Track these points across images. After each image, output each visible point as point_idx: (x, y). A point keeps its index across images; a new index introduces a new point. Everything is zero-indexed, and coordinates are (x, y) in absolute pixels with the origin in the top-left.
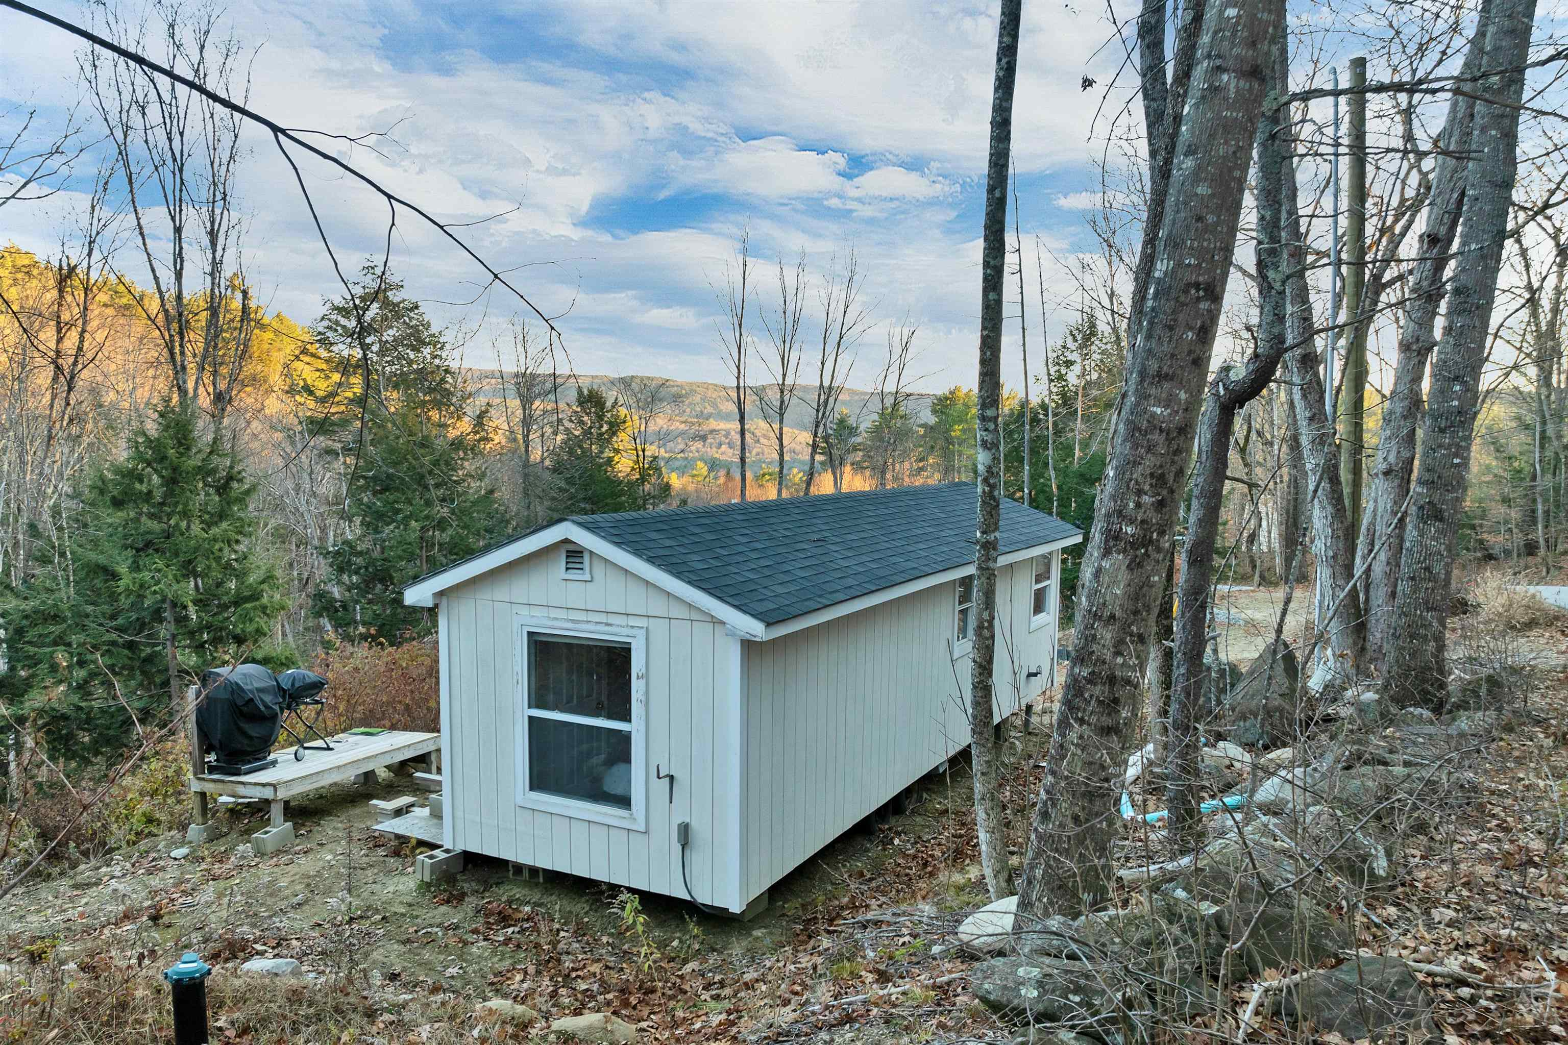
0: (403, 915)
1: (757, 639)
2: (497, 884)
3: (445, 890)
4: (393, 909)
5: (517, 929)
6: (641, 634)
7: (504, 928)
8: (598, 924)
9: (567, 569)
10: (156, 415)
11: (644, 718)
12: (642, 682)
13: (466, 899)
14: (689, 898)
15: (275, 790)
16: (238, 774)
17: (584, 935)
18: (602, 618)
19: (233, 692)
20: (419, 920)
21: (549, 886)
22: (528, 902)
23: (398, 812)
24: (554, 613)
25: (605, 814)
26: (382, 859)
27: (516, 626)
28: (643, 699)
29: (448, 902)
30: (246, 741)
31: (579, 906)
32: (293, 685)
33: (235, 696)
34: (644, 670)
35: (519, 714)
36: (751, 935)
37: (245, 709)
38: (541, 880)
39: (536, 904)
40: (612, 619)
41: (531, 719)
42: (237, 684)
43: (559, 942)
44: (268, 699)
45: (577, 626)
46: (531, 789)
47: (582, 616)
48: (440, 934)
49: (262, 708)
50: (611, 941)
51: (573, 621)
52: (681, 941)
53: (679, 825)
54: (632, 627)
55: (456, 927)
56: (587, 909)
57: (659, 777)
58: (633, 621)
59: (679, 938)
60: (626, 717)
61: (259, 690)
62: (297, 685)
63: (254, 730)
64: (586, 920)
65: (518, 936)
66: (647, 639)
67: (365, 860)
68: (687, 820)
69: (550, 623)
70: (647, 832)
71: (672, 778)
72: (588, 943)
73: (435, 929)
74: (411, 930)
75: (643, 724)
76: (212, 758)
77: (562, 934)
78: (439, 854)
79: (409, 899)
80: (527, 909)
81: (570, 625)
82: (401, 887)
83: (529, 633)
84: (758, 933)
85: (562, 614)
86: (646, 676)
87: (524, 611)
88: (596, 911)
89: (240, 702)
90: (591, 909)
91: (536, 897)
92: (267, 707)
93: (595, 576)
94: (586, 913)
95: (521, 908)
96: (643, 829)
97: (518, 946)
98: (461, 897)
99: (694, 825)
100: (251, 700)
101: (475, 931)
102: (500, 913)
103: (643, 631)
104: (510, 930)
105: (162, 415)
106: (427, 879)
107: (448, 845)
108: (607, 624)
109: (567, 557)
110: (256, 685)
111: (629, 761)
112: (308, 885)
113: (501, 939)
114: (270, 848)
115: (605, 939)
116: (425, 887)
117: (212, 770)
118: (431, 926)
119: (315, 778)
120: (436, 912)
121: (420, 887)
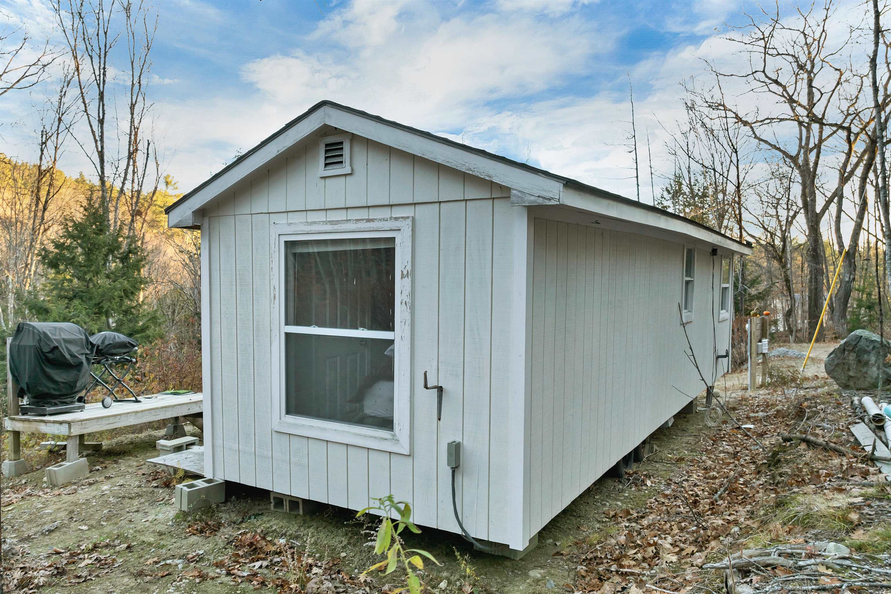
0: (150, 544)
1: (553, 203)
2: (256, 516)
3: (201, 520)
4: (143, 538)
5: (265, 563)
6: (406, 227)
7: (253, 561)
8: (356, 560)
9: (326, 165)
10: (82, 209)
11: (408, 322)
12: (407, 281)
13: (222, 529)
14: (459, 531)
15: (70, 427)
16: (45, 415)
17: (339, 572)
18: (363, 214)
19: (40, 340)
20: (164, 551)
21: (308, 518)
22: (285, 535)
23: (179, 449)
24: (313, 217)
25: (365, 436)
26: (152, 489)
27: (274, 236)
28: (408, 300)
29: (201, 532)
30: (51, 385)
31: (337, 539)
32: (103, 342)
33: (42, 344)
34: (409, 268)
35: (275, 332)
36: (527, 576)
37: (50, 355)
38: (301, 512)
39: (291, 537)
40: (374, 214)
41: (288, 335)
42: (45, 334)
43: (309, 580)
44: (74, 349)
45: (336, 227)
46: (288, 412)
47: (341, 216)
48: (180, 566)
49: (68, 357)
50: (369, 580)
51: (332, 223)
52: (449, 583)
53: (449, 445)
54: (396, 219)
55: (201, 559)
56: (345, 543)
57: (426, 387)
58: (397, 212)
59: (448, 579)
60: (389, 326)
61: (65, 341)
62: (107, 343)
63: (60, 376)
64: (343, 554)
65: (266, 571)
66: (413, 230)
67: (136, 490)
68: (459, 439)
69: (307, 228)
70: (410, 455)
71: (440, 389)
72: (342, 582)
73: (177, 561)
74: (151, 561)
75: (407, 329)
76: (25, 401)
77: (315, 570)
78: (200, 484)
79: (162, 528)
80: (283, 541)
81: (329, 228)
82: (161, 516)
83: (286, 242)
84: (536, 573)
85: (321, 217)
86: (412, 274)
87: (282, 219)
88: (355, 545)
89: (46, 349)
90: (349, 543)
91: (293, 529)
92: (73, 356)
93: (355, 167)
94: (344, 547)
95: (276, 541)
96: (406, 452)
97: (263, 584)
98: (216, 529)
99: (467, 444)
100: (56, 348)
101: (219, 565)
102: (251, 545)
103: (409, 222)
104: (258, 564)
105: (85, 210)
106: (185, 508)
107: (209, 475)
108: (369, 220)
109: (327, 151)
110: (64, 336)
111: (391, 378)
112: (71, 512)
113: (245, 574)
114: (61, 481)
115: (362, 577)
116: (183, 515)
117: (25, 411)
118: (173, 557)
119: (111, 420)
120: (184, 542)
121: (177, 516)
